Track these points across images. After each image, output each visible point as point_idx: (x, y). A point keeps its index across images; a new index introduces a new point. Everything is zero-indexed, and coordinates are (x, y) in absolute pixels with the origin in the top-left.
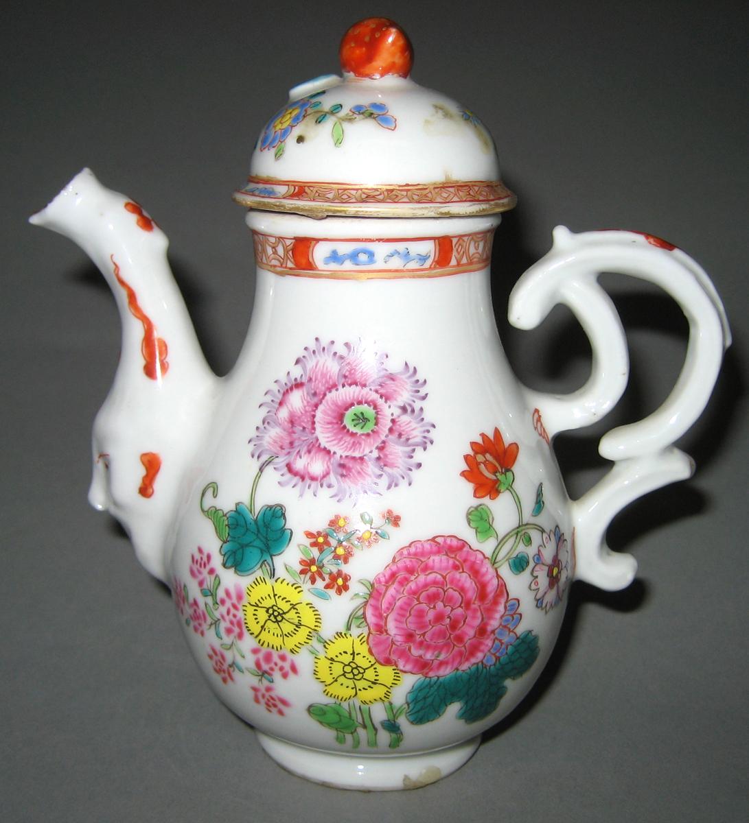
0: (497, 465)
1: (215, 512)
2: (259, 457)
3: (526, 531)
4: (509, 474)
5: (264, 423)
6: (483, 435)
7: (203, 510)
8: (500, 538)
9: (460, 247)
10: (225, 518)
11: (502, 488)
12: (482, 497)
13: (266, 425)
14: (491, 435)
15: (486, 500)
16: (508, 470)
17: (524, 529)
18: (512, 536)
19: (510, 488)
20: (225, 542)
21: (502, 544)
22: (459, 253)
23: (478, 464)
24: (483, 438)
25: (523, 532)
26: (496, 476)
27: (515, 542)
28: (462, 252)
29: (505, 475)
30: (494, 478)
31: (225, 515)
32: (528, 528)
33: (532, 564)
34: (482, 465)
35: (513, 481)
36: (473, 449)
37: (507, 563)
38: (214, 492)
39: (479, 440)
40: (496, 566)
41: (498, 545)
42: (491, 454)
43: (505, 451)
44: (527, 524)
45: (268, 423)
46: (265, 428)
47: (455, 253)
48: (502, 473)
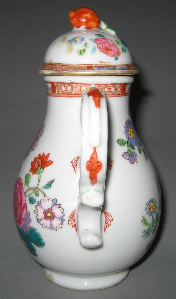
0: (40, 165)
3: (38, 191)
4: (42, 169)
6: (44, 153)
8: (29, 188)
9: (58, 87)
11: (37, 172)
12: (31, 172)
14: (46, 154)
15: (31, 173)
16: (42, 168)
17: (37, 190)
18: (32, 189)
19: (39, 174)
21: (29, 190)
22: (58, 89)
23: (36, 161)
24: (43, 154)
25: (36, 191)
26: (38, 167)
27: (33, 192)
28: (59, 89)
29: (40, 169)
30: (37, 168)
32: (39, 191)
33: (36, 204)
34: (37, 162)
35: (42, 172)
36: (38, 157)
37: (28, 197)
39: (41, 154)
40: (26, 196)
41: (28, 190)
42: (41, 160)
43: (46, 162)
44: (38, 189)
47: (56, 89)
48: (40, 168)
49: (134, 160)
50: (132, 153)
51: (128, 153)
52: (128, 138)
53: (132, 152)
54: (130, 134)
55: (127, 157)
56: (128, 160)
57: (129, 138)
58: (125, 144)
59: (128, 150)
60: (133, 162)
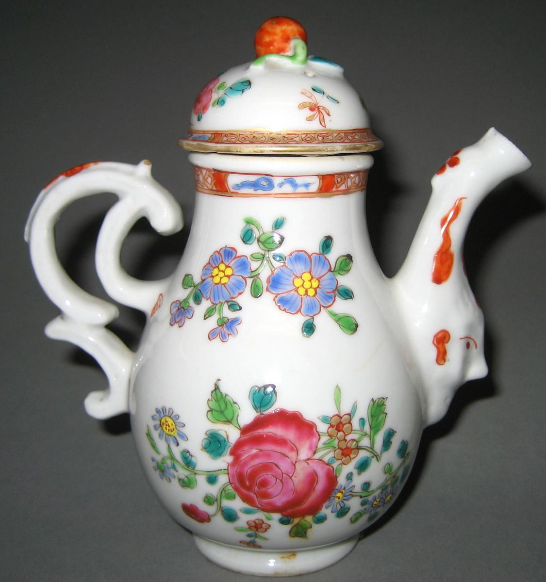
49: (179, 322)
50: (185, 308)
51: (181, 304)
52: (203, 280)
53: (189, 306)
54: (214, 275)
55: (174, 310)
56: (172, 315)
57: (205, 280)
58: (190, 286)
59: (185, 300)
60: (176, 322)
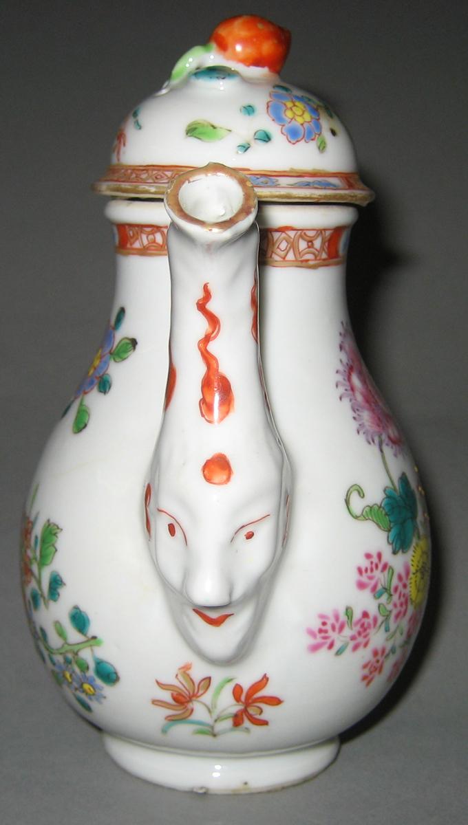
1: (371, 510)
2: (373, 441)
5: (355, 411)
7: (356, 517)
10: (381, 509)
13: (357, 412)
20: (389, 531)
31: (380, 507)
38: (359, 493)
45: (358, 410)
46: (358, 415)
